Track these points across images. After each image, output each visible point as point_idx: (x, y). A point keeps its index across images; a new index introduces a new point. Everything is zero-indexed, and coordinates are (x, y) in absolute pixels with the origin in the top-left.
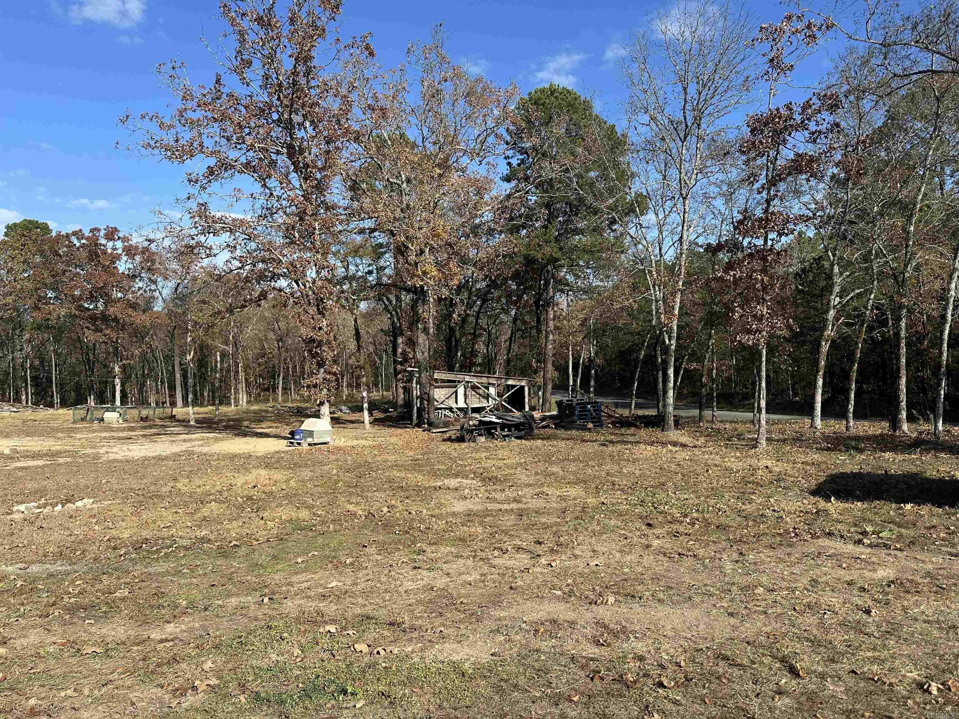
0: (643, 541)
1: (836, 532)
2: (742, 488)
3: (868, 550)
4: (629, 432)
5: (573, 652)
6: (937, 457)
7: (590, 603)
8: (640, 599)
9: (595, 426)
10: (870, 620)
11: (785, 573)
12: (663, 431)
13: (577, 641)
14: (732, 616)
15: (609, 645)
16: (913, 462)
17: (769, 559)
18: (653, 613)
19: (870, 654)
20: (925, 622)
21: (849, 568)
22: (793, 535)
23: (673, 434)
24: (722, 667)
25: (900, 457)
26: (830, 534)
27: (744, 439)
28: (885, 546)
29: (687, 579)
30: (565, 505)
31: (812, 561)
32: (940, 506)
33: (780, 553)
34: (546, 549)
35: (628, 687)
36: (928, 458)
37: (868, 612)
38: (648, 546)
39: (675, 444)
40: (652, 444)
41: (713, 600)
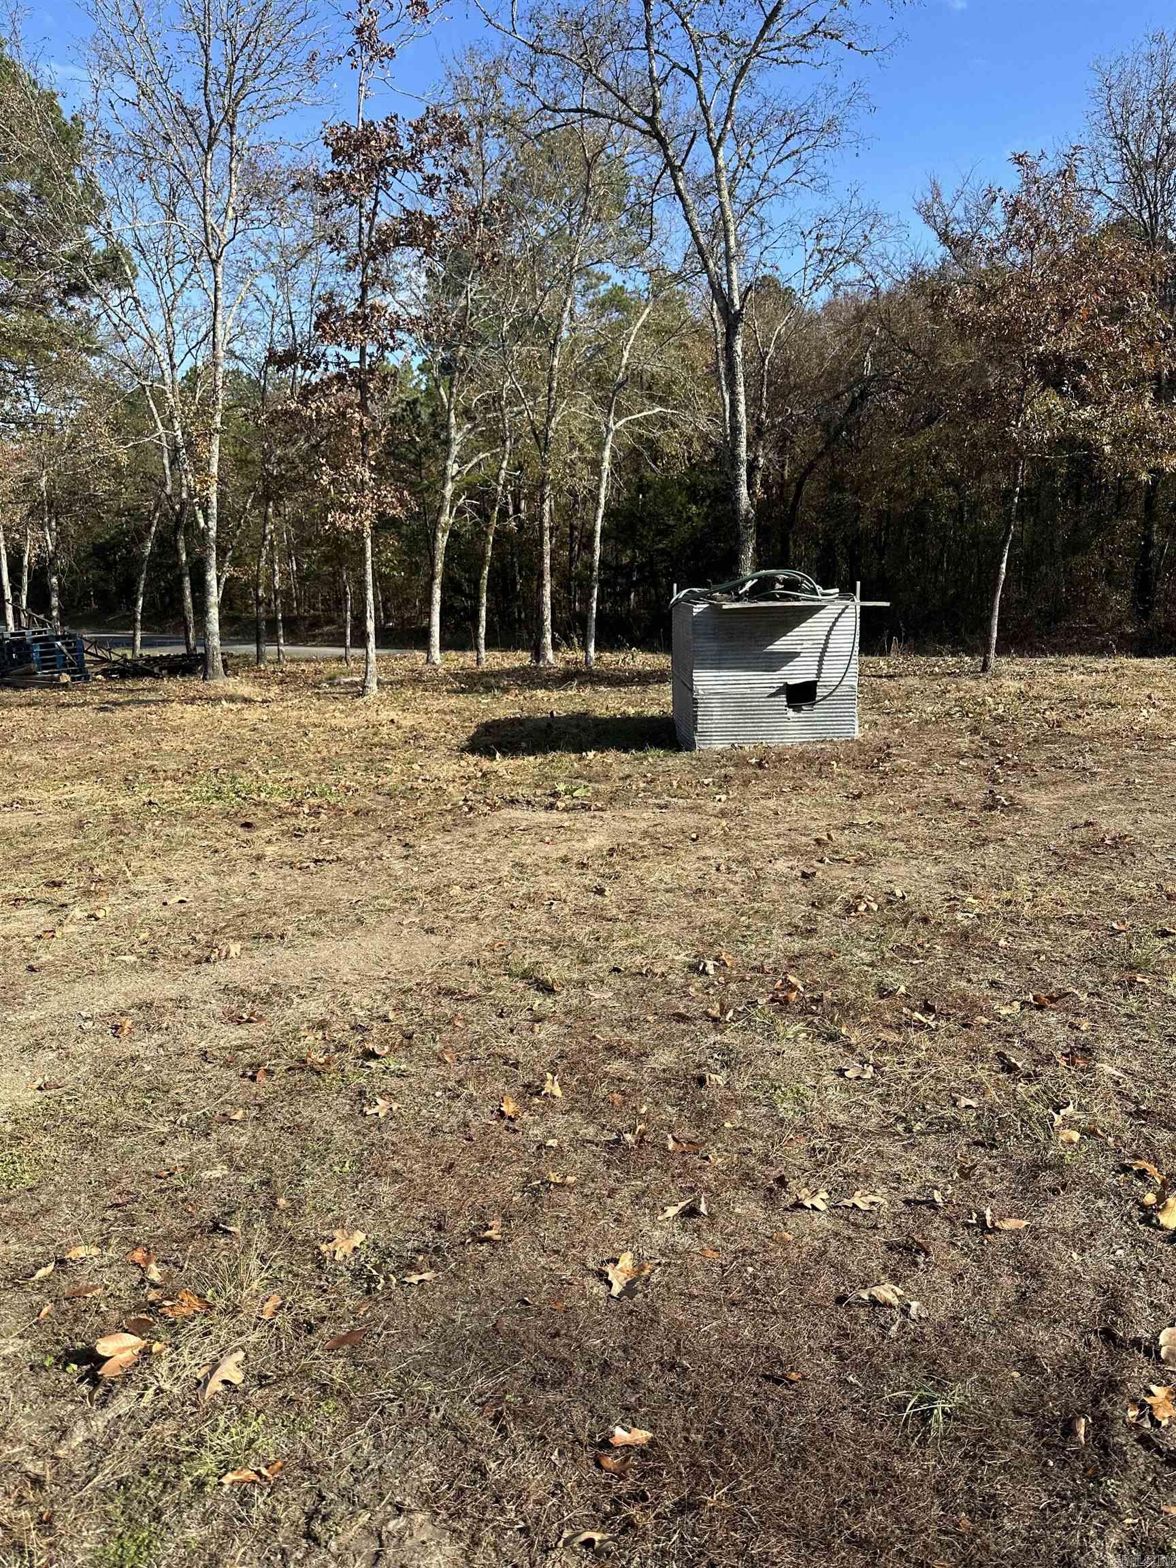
0: (247, 851)
1: (521, 798)
2: (367, 754)
3: (565, 815)
4: (141, 685)
5: (202, 1044)
6: (596, 692)
7: (196, 963)
8: (282, 938)
9: (73, 679)
10: (607, 901)
11: (478, 861)
12: (204, 679)
13: (201, 1026)
14: (432, 932)
15: (260, 1018)
16: (571, 698)
17: (448, 847)
18: (312, 954)
19: (624, 943)
20: (667, 891)
21: (553, 841)
22: (466, 809)
23: (224, 684)
24: (447, 1007)
25: (555, 695)
26: (513, 802)
27: (339, 684)
28: (584, 806)
29: (343, 895)
30: (75, 815)
31: (506, 841)
32: (626, 751)
33: (459, 834)
34: (73, 893)
35: (318, 1073)
36: (587, 692)
37: (600, 892)
38: (259, 858)
39: (232, 699)
40: (192, 701)
41: (395, 917)
